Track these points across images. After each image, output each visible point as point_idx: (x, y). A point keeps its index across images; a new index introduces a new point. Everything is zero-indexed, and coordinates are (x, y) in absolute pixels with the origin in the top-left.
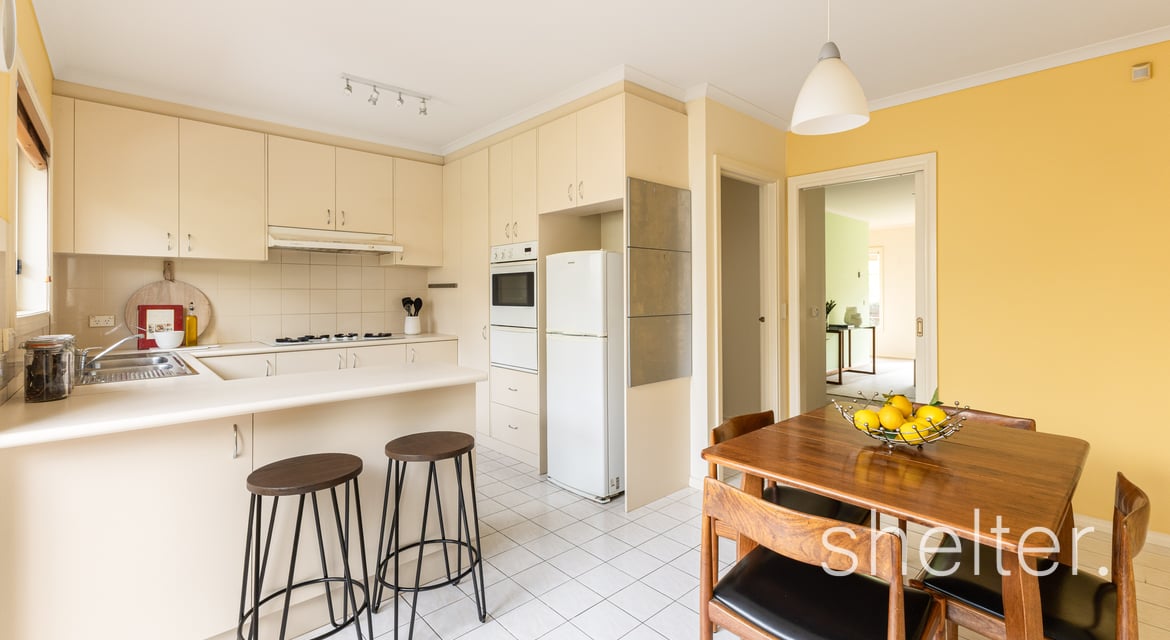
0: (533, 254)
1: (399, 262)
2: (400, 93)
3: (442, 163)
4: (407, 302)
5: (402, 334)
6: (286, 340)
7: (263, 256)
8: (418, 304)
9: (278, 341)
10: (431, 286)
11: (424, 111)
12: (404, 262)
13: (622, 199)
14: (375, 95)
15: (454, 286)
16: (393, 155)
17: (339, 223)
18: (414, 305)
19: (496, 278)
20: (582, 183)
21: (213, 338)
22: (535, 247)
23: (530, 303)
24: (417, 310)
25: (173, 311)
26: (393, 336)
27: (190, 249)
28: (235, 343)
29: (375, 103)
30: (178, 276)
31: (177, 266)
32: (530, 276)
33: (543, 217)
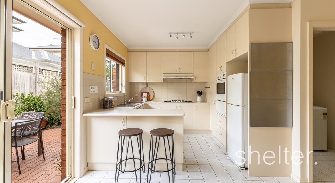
0: (225, 76)
1: (195, 81)
2: (184, 34)
3: (208, 50)
4: (198, 92)
5: (196, 101)
6: (167, 101)
7: (161, 81)
8: (201, 93)
9: (165, 101)
10: (206, 88)
11: (191, 37)
12: (196, 81)
13: (248, 52)
14: (177, 36)
15: (209, 87)
16: (193, 51)
17: (179, 72)
18: (200, 93)
19: (217, 84)
20: (237, 49)
21: (154, 100)
22: (225, 74)
23: (224, 93)
24: (201, 94)
25: (147, 93)
26: (192, 102)
27: (148, 80)
28: (158, 101)
29: (177, 38)
30: (148, 86)
31: (148, 84)
32: (224, 83)
33: (227, 63)
